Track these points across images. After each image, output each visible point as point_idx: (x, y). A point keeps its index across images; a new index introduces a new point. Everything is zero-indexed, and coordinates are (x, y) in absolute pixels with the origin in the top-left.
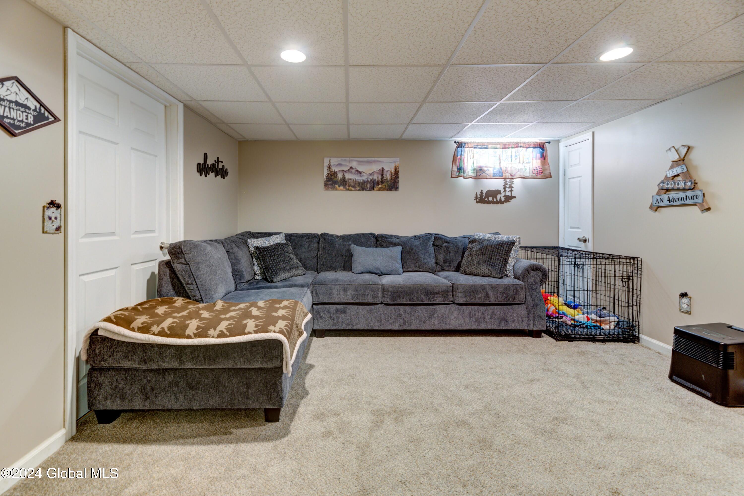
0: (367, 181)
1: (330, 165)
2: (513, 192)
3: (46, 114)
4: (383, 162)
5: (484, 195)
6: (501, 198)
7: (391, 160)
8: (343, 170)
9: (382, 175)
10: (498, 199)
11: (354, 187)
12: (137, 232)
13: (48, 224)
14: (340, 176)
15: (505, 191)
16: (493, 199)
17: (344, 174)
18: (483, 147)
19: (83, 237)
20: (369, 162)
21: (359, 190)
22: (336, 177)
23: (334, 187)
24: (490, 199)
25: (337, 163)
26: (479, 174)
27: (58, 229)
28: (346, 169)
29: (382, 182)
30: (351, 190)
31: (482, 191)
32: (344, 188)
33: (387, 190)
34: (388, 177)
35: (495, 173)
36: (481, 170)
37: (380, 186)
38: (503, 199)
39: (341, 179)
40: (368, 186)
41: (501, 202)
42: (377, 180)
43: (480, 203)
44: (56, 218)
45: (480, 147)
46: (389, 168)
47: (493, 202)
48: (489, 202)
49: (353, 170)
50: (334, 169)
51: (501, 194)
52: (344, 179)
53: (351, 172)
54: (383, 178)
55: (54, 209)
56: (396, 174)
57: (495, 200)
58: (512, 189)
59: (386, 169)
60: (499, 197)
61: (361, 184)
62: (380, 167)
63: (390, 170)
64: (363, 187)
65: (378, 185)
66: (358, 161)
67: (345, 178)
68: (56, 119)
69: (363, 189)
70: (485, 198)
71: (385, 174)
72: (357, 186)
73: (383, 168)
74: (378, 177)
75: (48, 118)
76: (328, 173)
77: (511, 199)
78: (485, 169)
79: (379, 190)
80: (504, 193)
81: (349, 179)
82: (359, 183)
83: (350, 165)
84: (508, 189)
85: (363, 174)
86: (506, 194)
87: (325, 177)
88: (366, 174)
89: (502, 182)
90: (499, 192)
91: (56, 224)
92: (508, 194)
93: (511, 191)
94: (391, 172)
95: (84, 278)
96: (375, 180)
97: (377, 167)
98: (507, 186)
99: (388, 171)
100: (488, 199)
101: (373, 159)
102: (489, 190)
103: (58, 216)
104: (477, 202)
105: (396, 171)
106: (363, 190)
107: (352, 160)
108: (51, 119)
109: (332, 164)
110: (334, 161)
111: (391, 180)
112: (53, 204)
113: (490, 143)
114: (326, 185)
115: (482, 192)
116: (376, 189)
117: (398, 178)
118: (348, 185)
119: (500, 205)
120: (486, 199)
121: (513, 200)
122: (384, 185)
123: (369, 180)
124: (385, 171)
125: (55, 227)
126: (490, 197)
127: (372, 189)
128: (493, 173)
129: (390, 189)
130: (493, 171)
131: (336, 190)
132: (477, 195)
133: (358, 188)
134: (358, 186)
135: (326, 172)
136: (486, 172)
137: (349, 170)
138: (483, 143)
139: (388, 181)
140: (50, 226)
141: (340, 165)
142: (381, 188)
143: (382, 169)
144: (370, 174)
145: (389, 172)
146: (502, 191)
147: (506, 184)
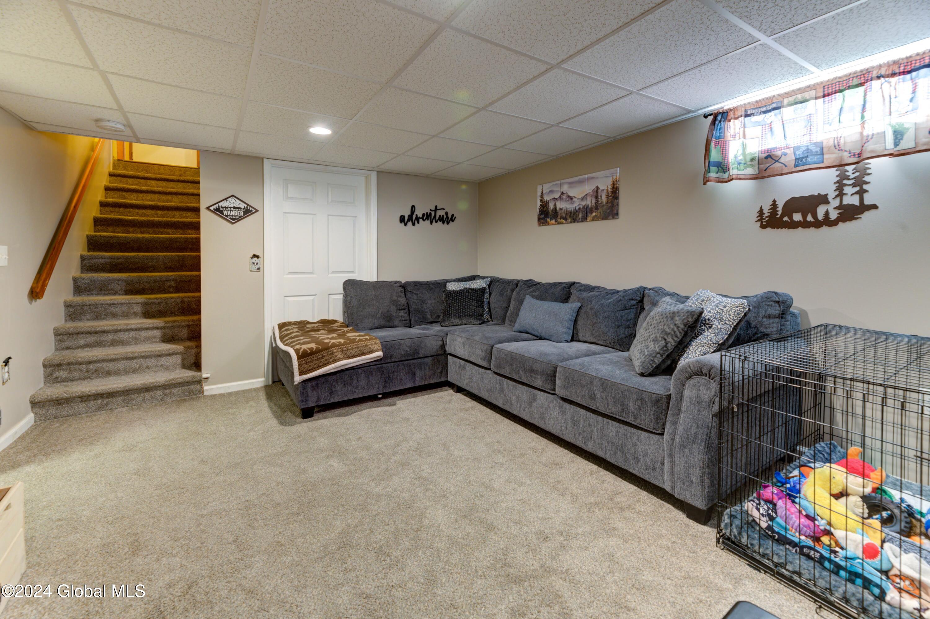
0: (579, 209)
1: (542, 194)
2: (866, 196)
3: (251, 209)
4: (597, 178)
5: (780, 210)
6: (827, 213)
7: (607, 172)
8: (554, 198)
9: (597, 197)
10: (820, 216)
11: (565, 219)
12: (333, 272)
13: (253, 266)
14: (551, 206)
15: (841, 195)
16: (805, 217)
17: (555, 204)
18: (769, 108)
19: (287, 274)
20: (581, 182)
21: (571, 222)
22: (547, 209)
23: (546, 222)
24: (797, 217)
25: (548, 191)
26: (763, 166)
27: (259, 269)
28: (557, 196)
29: (597, 208)
30: (562, 223)
31: (774, 201)
32: (556, 221)
33: (603, 219)
34: (604, 199)
35: (798, 159)
36: (769, 157)
37: (594, 214)
38: (834, 215)
39: (552, 211)
40: (580, 215)
41: (828, 222)
42: (590, 206)
43: (769, 229)
44: (257, 264)
45: (764, 109)
46: (605, 185)
47: (805, 225)
48: (793, 225)
49: (564, 197)
50: (547, 198)
51: (827, 202)
52: (555, 211)
53: (562, 199)
54: (597, 201)
55: (256, 259)
56: (614, 193)
57: (810, 218)
58: (865, 187)
59: (601, 187)
60: (821, 211)
61: (572, 214)
62: (594, 187)
63: (606, 188)
64: (575, 218)
65: (592, 213)
66: (570, 183)
67: (556, 208)
68: (257, 211)
69: (574, 220)
70: (783, 215)
71: (599, 195)
72: (568, 217)
73: (597, 187)
74: (591, 202)
75: (252, 211)
76: (541, 205)
77: (862, 213)
78: (779, 153)
79: (593, 220)
80: (838, 200)
81: (561, 209)
82: (571, 213)
83: (562, 190)
84: (849, 190)
85: (574, 199)
86: (845, 202)
87: (538, 210)
88: (578, 199)
89: (833, 174)
90: (823, 199)
91: (257, 267)
92: (851, 200)
93: (861, 193)
94: (608, 191)
95: (290, 299)
96: (588, 206)
97: (589, 188)
98: (845, 182)
99: (603, 190)
100: (791, 217)
101: (586, 176)
102: (793, 199)
103: (259, 262)
104: (763, 227)
105: (613, 187)
106: (574, 222)
107: (564, 183)
108: (254, 211)
109: (544, 192)
110: (547, 188)
111: (607, 203)
112: (255, 256)
113: (788, 94)
114: (539, 219)
115: (774, 204)
116: (589, 219)
117: (617, 198)
118: (559, 217)
119: (825, 229)
120: (786, 219)
121: (867, 216)
122: (599, 211)
123: (581, 207)
124: (599, 191)
125: (257, 268)
126: (796, 212)
127: (584, 219)
128: (796, 159)
129: (605, 217)
130: (795, 154)
131: (548, 224)
132: (761, 212)
133: (569, 220)
134: (570, 217)
135: (539, 203)
136: (782, 160)
137: (560, 197)
138: (770, 100)
139: (603, 206)
140: (255, 268)
141: (551, 192)
142: (595, 216)
143: (596, 189)
144: (583, 199)
145: (605, 191)
146: (832, 194)
147: (843, 177)
